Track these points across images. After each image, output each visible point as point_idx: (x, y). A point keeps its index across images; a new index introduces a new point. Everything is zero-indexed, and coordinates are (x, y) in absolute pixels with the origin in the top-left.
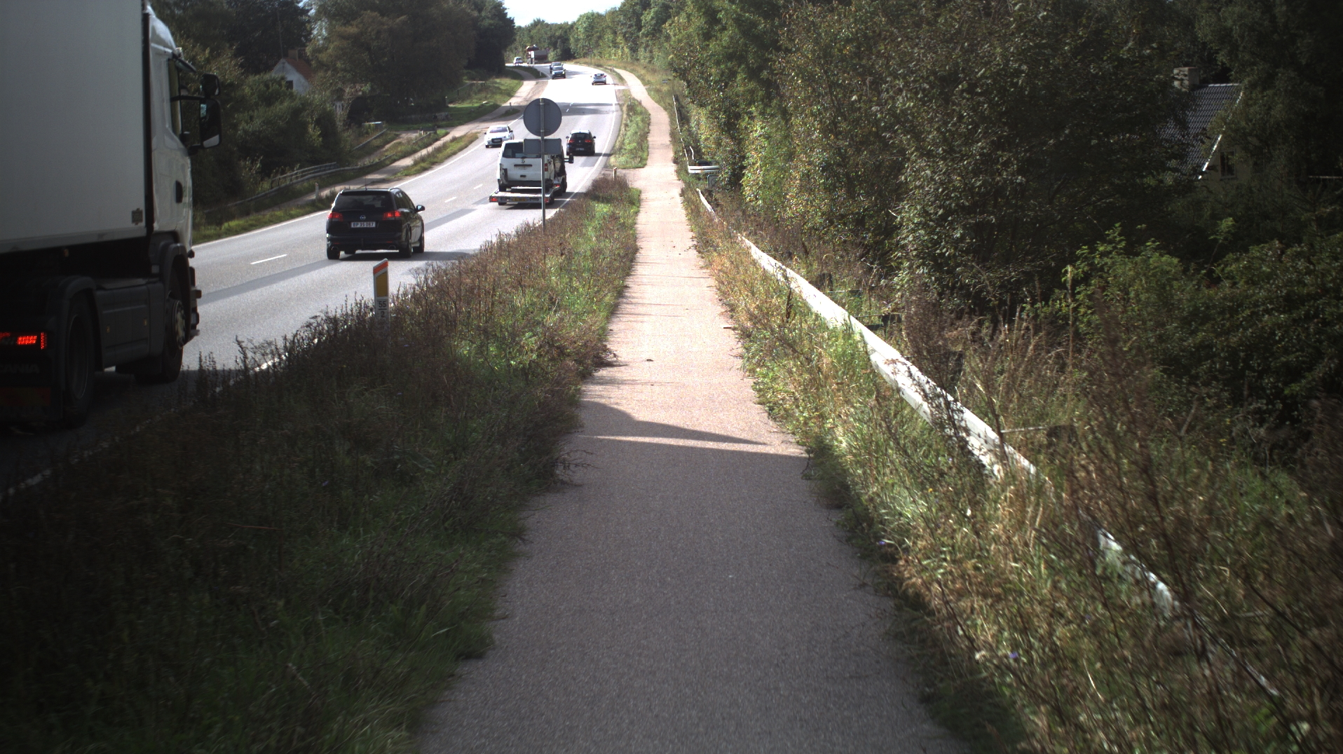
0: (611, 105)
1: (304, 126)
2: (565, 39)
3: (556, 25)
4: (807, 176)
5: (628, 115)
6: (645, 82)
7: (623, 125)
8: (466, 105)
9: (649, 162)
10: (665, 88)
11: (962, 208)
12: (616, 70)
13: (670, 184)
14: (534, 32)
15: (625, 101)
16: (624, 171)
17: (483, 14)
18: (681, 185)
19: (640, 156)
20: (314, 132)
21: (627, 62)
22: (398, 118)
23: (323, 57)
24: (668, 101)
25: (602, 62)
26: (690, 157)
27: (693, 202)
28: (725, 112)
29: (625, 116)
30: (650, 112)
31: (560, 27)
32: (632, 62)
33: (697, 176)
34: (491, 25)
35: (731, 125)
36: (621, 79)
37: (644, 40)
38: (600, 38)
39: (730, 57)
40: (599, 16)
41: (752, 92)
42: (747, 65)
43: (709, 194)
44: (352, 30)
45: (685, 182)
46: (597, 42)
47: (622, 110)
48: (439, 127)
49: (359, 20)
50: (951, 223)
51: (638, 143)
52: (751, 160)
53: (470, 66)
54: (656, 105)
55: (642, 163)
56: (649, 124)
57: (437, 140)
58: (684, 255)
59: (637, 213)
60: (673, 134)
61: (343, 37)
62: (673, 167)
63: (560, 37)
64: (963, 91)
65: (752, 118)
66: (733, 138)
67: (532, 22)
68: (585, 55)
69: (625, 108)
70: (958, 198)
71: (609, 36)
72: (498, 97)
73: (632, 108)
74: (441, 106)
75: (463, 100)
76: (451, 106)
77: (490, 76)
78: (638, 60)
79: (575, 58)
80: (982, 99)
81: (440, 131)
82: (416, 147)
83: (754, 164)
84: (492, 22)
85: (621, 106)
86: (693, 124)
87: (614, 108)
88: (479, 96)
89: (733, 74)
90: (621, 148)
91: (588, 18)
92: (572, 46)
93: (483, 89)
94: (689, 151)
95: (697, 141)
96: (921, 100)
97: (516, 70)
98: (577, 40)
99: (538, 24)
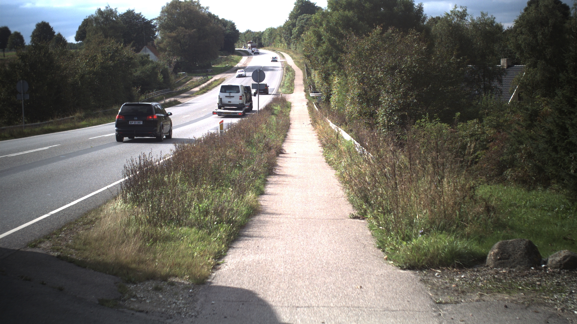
0: (279, 67)
1: (157, 74)
2: (260, 39)
3: (256, 32)
4: (353, 98)
5: (286, 72)
6: (293, 58)
7: (284, 76)
8: (219, 66)
9: (294, 91)
10: (301, 61)
11: (397, 110)
12: (281, 52)
13: (303, 100)
14: (246, 35)
15: (285, 66)
16: (284, 95)
17: (227, 28)
18: (307, 101)
19: (291, 88)
20: (160, 77)
21: (286, 49)
22: (192, 71)
23: (162, 45)
24: (302, 66)
25: (275, 49)
26: (311, 90)
27: (311, 107)
28: (324, 73)
29: (285, 72)
30: (295, 70)
31: (258, 33)
32: (288, 49)
33: (313, 97)
34: (230, 32)
35: (326, 78)
36: (283, 57)
37: (293, 40)
38: (275, 38)
39: (326, 53)
40: (274, 29)
41: (334, 66)
42: (333, 56)
43: (317, 104)
44: (173, 34)
45: (308, 100)
46: (273, 40)
47: (283, 70)
48: (209, 75)
49: (176, 30)
50: (394, 115)
51: (290, 84)
52: (334, 92)
53: (221, 50)
54: (298, 68)
55: (292, 92)
56: (295, 76)
57: (208, 80)
58: (307, 126)
59: (290, 111)
60: (304, 80)
61: (169, 37)
62: (304, 93)
63: (258, 37)
64: (398, 72)
65: (334, 76)
66: (327, 83)
67: (246, 31)
68: (268, 46)
69: (285, 69)
70: (396, 107)
71: (278, 38)
72: (233, 63)
73: (288, 69)
74: (209, 66)
75: (218, 64)
76: (213, 66)
77: (229, 54)
78: (290, 48)
79: (264, 47)
80: (403, 75)
81: (209, 77)
82: (200, 83)
83: (335, 93)
84: (230, 31)
85: (283, 68)
86: (312, 76)
87: (280, 68)
88: (225, 62)
89: (327, 60)
90: (283, 86)
91: (270, 30)
92: (263, 42)
93: (227, 60)
94: (310, 87)
95: (314, 83)
96: (385, 74)
97: (239, 52)
98: (265, 39)
99: (248, 31)
